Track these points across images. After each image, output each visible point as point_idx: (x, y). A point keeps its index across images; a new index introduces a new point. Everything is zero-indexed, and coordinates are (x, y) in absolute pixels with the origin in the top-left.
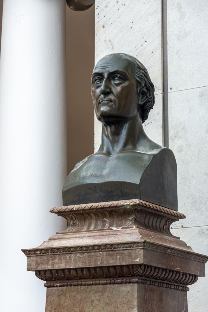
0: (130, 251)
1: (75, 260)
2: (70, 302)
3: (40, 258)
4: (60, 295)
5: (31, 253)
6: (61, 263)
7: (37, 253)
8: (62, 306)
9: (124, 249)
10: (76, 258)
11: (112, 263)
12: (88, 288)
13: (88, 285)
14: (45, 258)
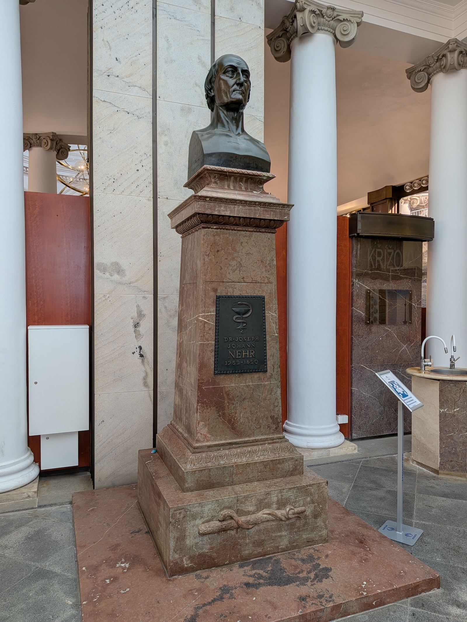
0: (281, 210)
1: (238, 211)
2: (224, 241)
3: (208, 204)
4: (215, 235)
5: (201, 198)
6: (226, 211)
7: (207, 199)
8: (217, 244)
9: (277, 208)
10: (239, 209)
11: (268, 217)
12: (238, 233)
13: (239, 231)
14: (212, 204)
